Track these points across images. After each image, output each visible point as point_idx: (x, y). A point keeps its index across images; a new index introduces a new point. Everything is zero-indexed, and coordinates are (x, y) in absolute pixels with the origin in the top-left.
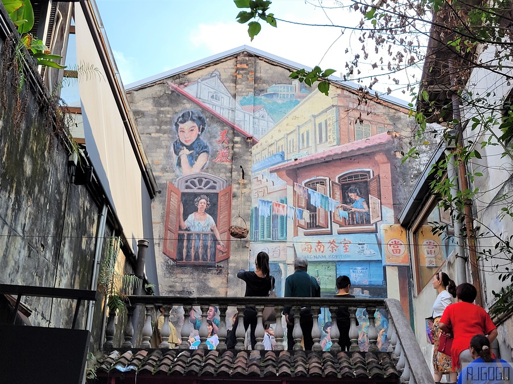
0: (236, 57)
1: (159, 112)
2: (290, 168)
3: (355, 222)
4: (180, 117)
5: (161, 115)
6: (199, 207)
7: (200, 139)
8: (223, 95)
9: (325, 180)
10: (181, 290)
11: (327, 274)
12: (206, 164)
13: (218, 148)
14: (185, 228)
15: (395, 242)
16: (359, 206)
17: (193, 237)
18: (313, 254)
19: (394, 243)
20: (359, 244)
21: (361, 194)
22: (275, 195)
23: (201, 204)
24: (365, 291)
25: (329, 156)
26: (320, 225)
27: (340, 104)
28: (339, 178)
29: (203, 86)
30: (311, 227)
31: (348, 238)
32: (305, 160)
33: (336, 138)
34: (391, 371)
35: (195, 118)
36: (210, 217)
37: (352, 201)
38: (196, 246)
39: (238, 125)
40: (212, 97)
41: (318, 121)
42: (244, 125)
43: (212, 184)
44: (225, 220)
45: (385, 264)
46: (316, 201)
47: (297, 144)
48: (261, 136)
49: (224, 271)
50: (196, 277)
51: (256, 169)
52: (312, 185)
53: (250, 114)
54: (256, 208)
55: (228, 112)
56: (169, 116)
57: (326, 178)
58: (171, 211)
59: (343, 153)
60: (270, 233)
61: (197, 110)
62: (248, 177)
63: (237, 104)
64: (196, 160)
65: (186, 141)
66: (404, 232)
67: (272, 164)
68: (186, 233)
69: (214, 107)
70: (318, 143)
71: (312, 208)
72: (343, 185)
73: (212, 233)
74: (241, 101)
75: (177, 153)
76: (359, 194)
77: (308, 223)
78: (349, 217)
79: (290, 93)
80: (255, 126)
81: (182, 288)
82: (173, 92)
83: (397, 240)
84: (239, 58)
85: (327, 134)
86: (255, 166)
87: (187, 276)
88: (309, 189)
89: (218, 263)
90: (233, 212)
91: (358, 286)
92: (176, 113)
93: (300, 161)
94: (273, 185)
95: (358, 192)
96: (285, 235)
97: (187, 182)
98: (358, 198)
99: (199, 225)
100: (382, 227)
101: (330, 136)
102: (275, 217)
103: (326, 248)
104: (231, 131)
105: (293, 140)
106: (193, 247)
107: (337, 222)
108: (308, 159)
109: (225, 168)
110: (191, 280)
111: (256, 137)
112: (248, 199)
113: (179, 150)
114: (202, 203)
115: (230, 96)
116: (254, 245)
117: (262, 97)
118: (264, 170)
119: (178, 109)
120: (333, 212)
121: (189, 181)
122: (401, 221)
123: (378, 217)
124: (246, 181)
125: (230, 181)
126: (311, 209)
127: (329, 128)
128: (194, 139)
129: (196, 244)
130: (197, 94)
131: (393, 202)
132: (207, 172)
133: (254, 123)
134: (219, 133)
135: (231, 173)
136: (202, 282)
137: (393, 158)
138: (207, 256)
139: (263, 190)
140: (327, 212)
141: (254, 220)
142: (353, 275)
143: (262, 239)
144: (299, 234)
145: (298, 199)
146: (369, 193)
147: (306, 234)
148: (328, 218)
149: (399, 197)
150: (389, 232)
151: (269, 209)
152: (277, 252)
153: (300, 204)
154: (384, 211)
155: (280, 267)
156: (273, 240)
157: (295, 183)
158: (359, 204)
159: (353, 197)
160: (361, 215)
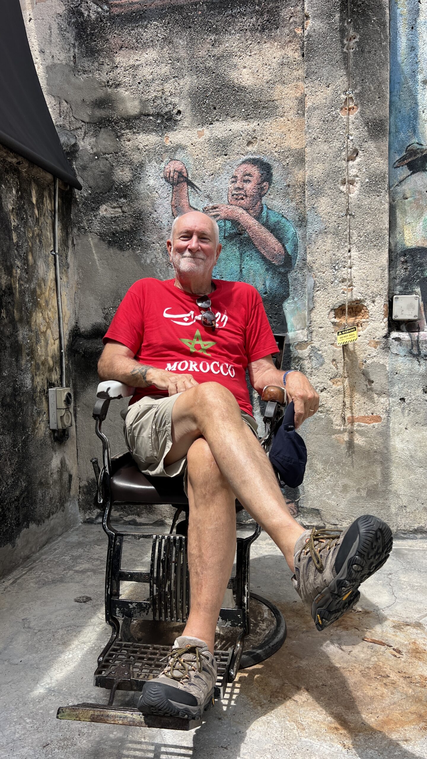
10: (138, 112)
49: (286, 11)
81: (138, 103)
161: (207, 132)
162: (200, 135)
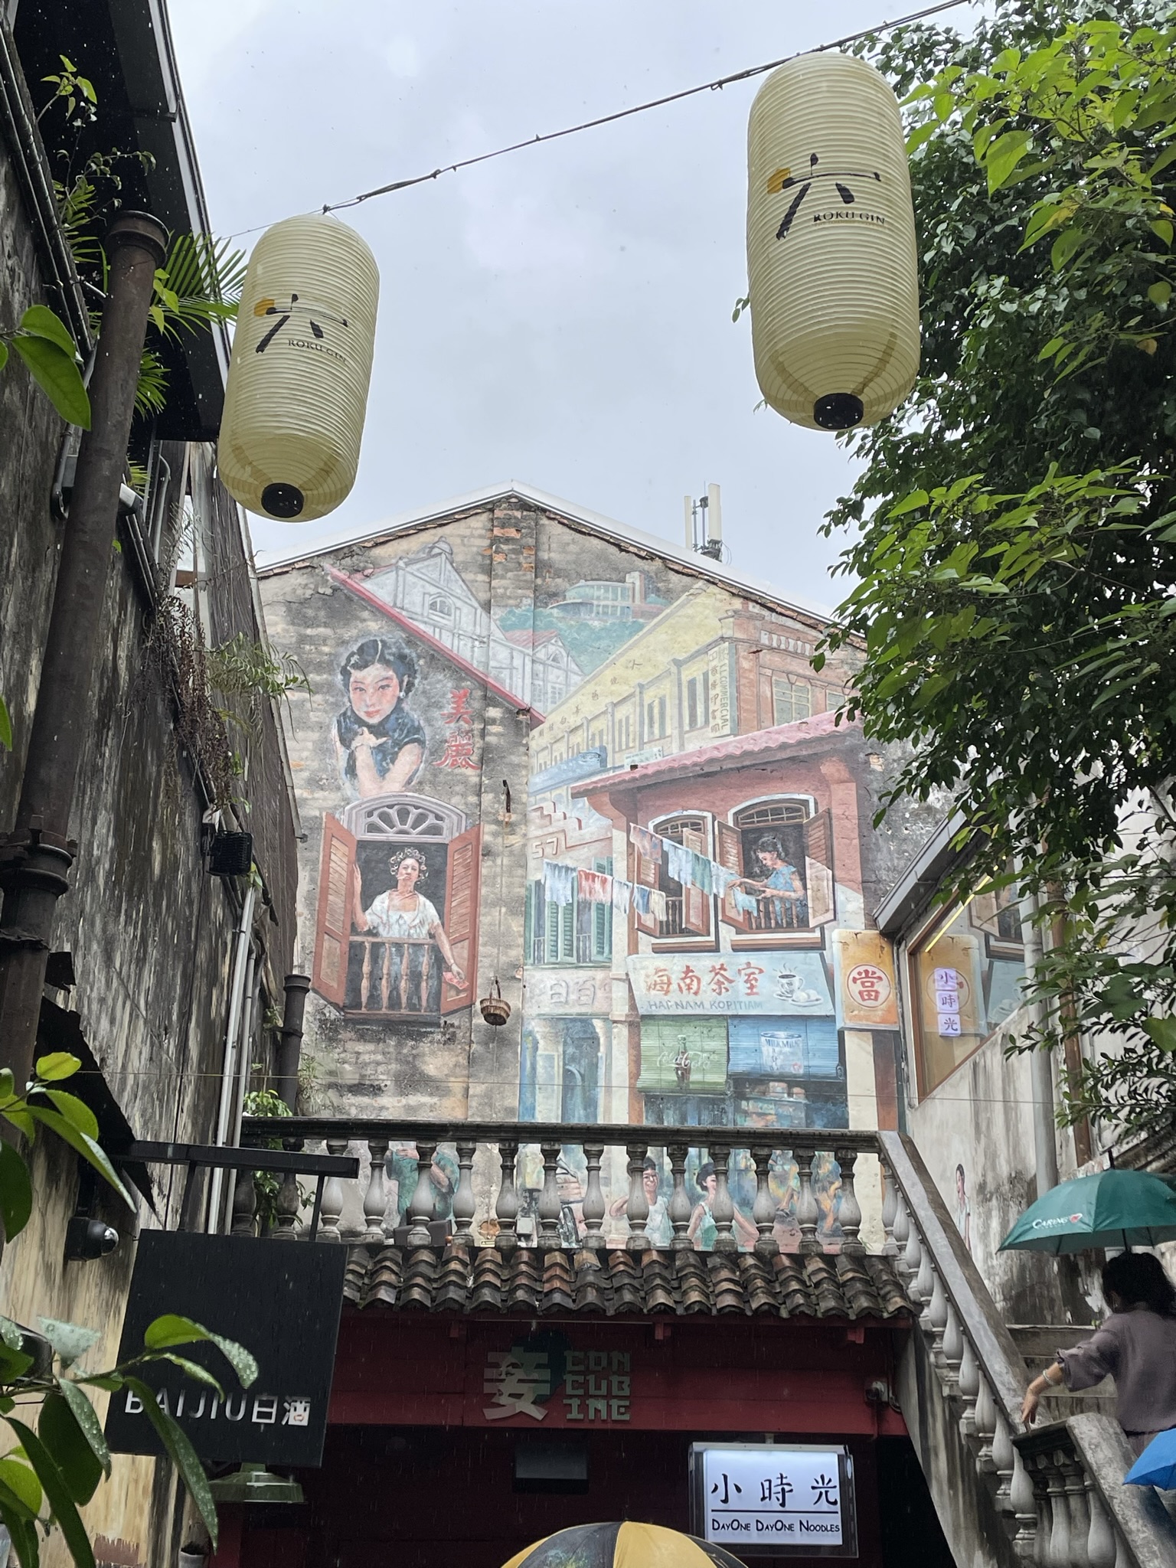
0: (492, 510)
1: (303, 639)
2: (621, 787)
3: (773, 922)
4: (352, 654)
5: (307, 647)
6: (400, 878)
7: (402, 710)
8: (459, 604)
9: (704, 818)
10: (356, 1082)
11: (706, 1047)
12: (417, 771)
13: (448, 734)
14: (366, 929)
15: (867, 972)
16: (782, 883)
17: (387, 952)
18: (674, 997)
19: (863, 975)
20: (783, 977)
21: (786, 855)
22: (584, 852)
23: (404, 872)
24: (796, 1090)
25: (712, 761)
26: (691, 928)
27: (739, 635)
28: (735, 814)
29: (410, 578)
30: (668, 932)
31: (755, 958)
32: (656, 768)
33: (728, 717)
34: (897, 1302)
35: (391, 658)
36: (428, 903)
37: (766, 872)
38: (393, 974)
39: (496, 678)
40: (433, 606)
41: (686, 675)
42: (511, 678)
43: (431, 820)
44: (464, 911)
45: (842, 1025)
46: (680, 870)
47: (638, 729)
48: (550, 706)
49: (460, 1034)
50: (391, 1050)
51: (539, 787)
52: (672, 830)
53: (527, 651)
54: (538, 883)
55: (470, 645)
56: (326, 649)
57: (705, 814)
58: (331, 885)
59: (746, 754)
60: (572, 945)
61: (395, 637)
62: (520, 807)
63: (493, 626)
64: (393, 761)
65: (368, 714)
66: (887, 948)
67: (576, 775)
68: (368, 941)
69: (437, 630)
70: (687, 728)
71: (672, 886)
72: (744, 832)
73: (431, 941)
74: (502, 620)
75: (345, 742)
76: (783, 854)
77: (661, 922)
78: (759, 910)
79: (620, 603)
80: (536, 682)
81: (357, 1076)
82: (335, 590)
83: (870, 969)
84: (498, 513)
85: (707, 708)
86: (538, 780)
87: (371, 1047)
88: (664, 840)
89: (445, 1015)
90: (483, 891)
91: (780, 1078)
92: (344, 643)
93: (645, 771)
94: (580, 827)
95: (781, 850)
96: (606, 949)
97: (370, 814)
98: (780, 865)
99: (401, 922)
100: (835, 936)
101: (714, 711)
102: (584, 906)
103: (703, 983)
104: (479, 693)
105: (627, 718)
106: (385, 976)
107: (730, 922)
108: (664, 767)
109: (465, 783)
110: (379, 1057)
111: (538, 707)
112: (520, 861)
113: (350, 735)
114: (409, 867)
115: (476, 605)
116: (534, 973)
117: (553, 612)
118: (558, 792)
119: (349, 633)
120: (722, 896)
121: (376, 813)
122: (882, 922)
123: (827, 911)
124: (514, 817)
125: (477, 815)
126: (669, 886)
127: (712, 693)
128: (387, 708)
129: (394, 965)
130: (396, 596)
131: (862, 876)
132: (420, 791)
133: (534, 675)
134: (450, 696)
135: (479, 795)
136: (408, 1063)
137: (864, 770)
138: (420, 998)
139: (555, 840)
140: (707, 897)
141: (533, 913)
142: (767, 1050)
143: (553, 960)
144: (640, 948)
145: (639, 864)
146: (806, 852)
147: (658, 950)
148: (708, 911)
149: (877, 864)
150: (852, 948)
151: (569, 886)
152: (588, 992)
153: (642, 876)
154: (840, 897)
155: (594, 1028)
156: (579, 961)
157: (632, 825)
158: (782, 880)
159: (769, 863)
160: (788, 906)
161: (404, 1101)
162: (399, 1102)
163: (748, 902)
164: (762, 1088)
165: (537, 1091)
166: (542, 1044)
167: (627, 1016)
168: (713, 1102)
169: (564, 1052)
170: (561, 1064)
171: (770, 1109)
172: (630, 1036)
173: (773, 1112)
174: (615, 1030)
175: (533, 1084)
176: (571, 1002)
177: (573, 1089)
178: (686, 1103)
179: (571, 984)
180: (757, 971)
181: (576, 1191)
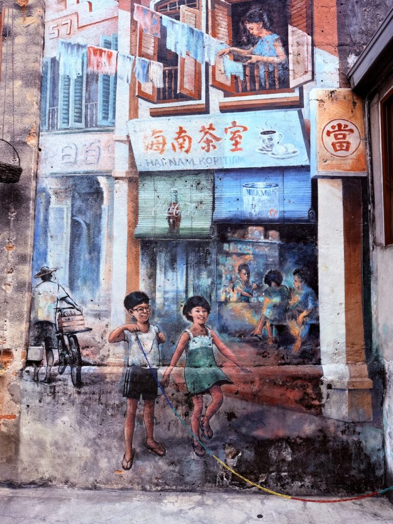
3: (257, 85)
11: (194, 198)
16: (266, 49)
18: (169, 154)
20: (264, 133)
21: (271, 25)
22: (92, 31)
24: (272, 233)
26: (184, 92)
30: (165, 98)
45: (316, 174)
46: (177, 42)
52: (170, 7)
54: (54, 60)
60: (81, 113)
66: (359, 104)
71: (169, 57)
72: (234, 6)
76: (268, 24)
77: (159, 89)
78: (245, 75)
88: (164, 17)
90: (4, 66)
91: (258, 223)
94: (91, 9)
95: (266, 20)
96: (111, 115)
98: (265, 34)
100: (313, 94)
102: (92, 78)
103: (194, 141)
107: (219, 86)
112: (38, 40)
116: (48, 138)
120: (212, 63)
122: (357, 78)
123: (306, 72)
124: (30, 1)
126: (167, 57)
131: (339, 39)
139: (69, 21)
140: (200, 65)
141: (48, 86)
142: (247, 199)
143: (65, 126)
144: (140, 112)
145: (141, 39)
146: (289, 21)
147: (155, 114)
148: (200, 77)
149: (352, 29)
150: (328, 104)
151: (80, 61)
152: (94, 153)
153: (143, 50)
154: (318, 59)
155: (98, 183)
156: (86, 126)
157: (136, 5)
158: (266, 47)
159: (255, 32)
160: (271, 69)
163: (237, 68)
164: (241, 232)
165: (49, 239)
166: (53, 199)
167: (127, 173)
168: (199, 245)
169: (72, 205)
170: (70, 215)
171: (248, 249)
172: (129, 190)
173: (251, 252)
174: (117, 186)
175: (46, 232)
176: (79, 163)
177: (80, 236)
178: (176, 246)
179: (80, 147)
180: (241, 129)
181: (81, 322)
